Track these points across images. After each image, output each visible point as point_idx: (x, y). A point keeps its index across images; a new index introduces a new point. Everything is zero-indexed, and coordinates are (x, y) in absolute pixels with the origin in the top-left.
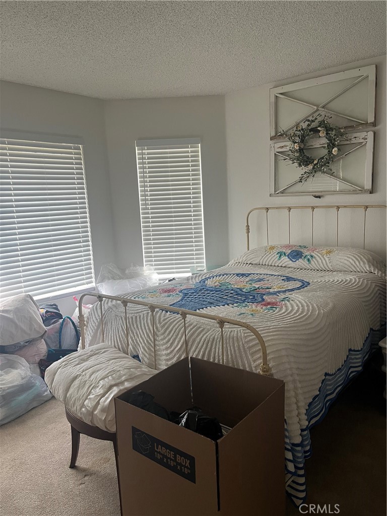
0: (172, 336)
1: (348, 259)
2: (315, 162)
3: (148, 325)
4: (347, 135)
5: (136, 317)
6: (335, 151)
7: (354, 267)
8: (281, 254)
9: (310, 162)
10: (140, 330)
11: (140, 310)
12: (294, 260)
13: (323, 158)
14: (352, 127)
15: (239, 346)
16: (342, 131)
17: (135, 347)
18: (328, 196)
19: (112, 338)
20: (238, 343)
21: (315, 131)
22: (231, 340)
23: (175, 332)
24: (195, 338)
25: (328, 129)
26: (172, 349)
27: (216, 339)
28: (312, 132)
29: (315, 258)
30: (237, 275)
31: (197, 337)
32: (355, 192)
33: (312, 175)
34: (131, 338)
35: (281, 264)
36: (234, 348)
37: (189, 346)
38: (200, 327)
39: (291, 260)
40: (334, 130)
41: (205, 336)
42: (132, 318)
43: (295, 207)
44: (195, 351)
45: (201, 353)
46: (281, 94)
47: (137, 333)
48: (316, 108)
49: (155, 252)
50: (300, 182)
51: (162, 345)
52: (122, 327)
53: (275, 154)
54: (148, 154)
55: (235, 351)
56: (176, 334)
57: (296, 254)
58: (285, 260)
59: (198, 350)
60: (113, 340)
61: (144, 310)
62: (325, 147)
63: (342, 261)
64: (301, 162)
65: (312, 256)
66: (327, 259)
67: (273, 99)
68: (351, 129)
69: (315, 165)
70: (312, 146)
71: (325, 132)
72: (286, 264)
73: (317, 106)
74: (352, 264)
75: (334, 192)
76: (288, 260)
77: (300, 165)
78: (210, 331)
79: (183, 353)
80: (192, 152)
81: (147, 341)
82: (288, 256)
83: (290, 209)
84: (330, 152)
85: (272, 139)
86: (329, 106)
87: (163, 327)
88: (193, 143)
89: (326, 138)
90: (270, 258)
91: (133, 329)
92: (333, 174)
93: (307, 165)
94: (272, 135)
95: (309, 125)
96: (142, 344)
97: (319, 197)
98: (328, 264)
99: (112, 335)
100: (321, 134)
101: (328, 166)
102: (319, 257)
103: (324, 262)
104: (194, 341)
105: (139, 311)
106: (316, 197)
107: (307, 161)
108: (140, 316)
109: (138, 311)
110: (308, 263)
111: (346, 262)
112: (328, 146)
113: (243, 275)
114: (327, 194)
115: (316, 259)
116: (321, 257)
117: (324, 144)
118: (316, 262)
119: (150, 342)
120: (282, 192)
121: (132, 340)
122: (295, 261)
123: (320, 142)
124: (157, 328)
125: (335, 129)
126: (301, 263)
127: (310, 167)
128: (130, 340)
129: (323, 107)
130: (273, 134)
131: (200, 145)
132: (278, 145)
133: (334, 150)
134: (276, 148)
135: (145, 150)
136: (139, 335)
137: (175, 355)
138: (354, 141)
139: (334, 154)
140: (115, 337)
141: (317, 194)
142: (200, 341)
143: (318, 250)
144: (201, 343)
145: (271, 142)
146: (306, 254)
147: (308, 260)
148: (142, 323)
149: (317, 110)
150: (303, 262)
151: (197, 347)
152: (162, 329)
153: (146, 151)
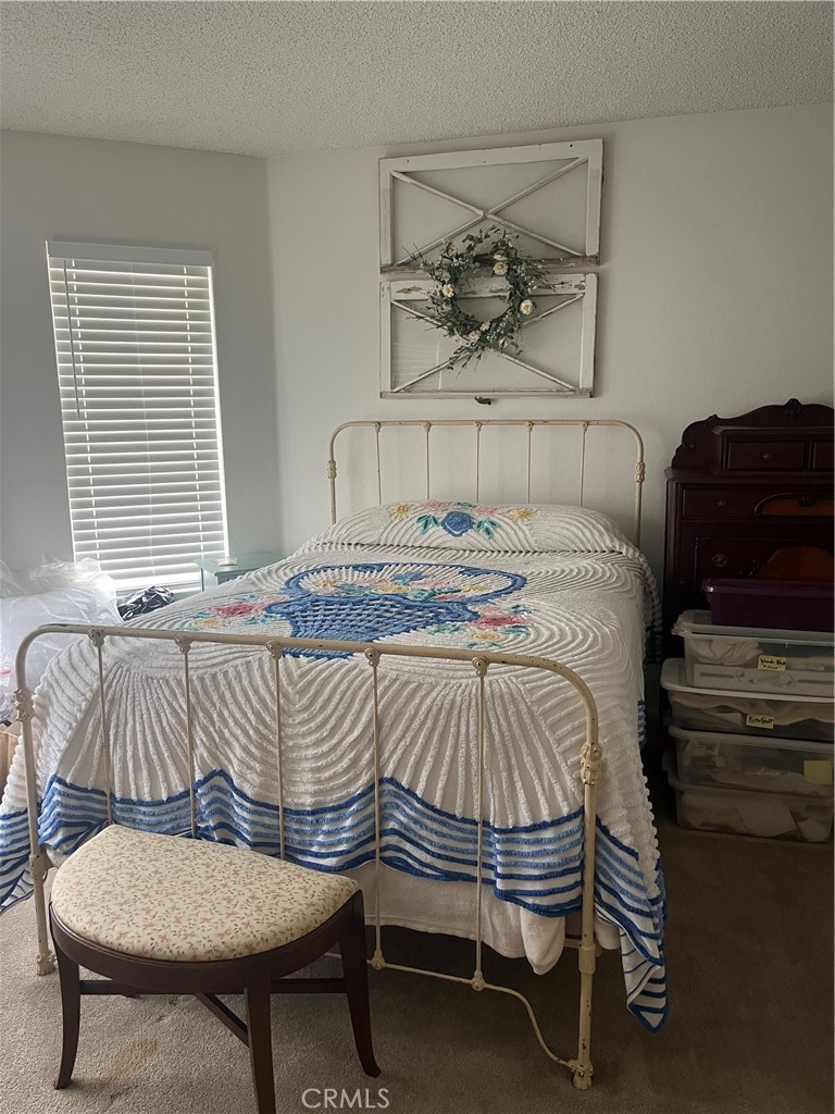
0: (333, 712)
1: (568, 526)
2: (484, 327)
3: (257, 692)
4: (548, 276)
5: (214, 676)
6: (527, 306)
7: (582, 542)
8: (426, 521)
9: (472, 327)
10: (233, 707)
11: (222, 659)
12: (457, 533)
13: (499, 320)
14: (557, 261)
15: (518, 713)
16: (540, 266)
17: (214, 750)
18: (505, 401)
19: (139, 736)
20: (516, 705)
21: (485, 261)
22: (497, 702)
23: (341, 699)
24: (401, 710)
25: (513, 261)
26: (335, 741)
27: (458, 704)
28: (478, 264)
29: (500, 526)
30: (355, 567)
31: (406, 703)
32: (560, 393)
33: (476, 354)
34: (205, 730)
35: (429, 541)
36: (507, 718)
37: (385, 729)
38: (408, 682)
39: (450, 532)
40: (524, 264)
41: (428, 701)
42: (201, 679)
43: (440, 423)
44: (403, 737)
45: (420, 740)
46: (403, 173)
47: (221, 715)
48: (481, 213)
49: (101, 526)
50: (449, 368)
51: (304, 735)
52: (170, 704)
53: (392, 304)
54: (80, 278)
55: (509, 724)
56: (344, 704)
57: (459, 521)
58: (438, 535)
59: (410, 734)
60: (140, 742)
61: (231, 656)
62: (505, 297)
63: (558, 530)
64: (455, 325)
65: (493, 524)
66: (525, 528)
67: (386, 184)
68: (555, 266)
69: (484, 333)
70: (474, 293)
71: (506, 267)
72: (440, 541)
73: (486, 211)
74: (577, 536)
75: (519, 393)
76: (445, 532)
77: (451, 332)
78: (439, 688)
79: (367, 747)
80: (190, 284)
81: (257, 731)
82: (443, 524)
83: (429, 425)
84: (515, 309)
85: (383, 270)
86: (509, 212)
87: (302, 692)
88: (195, 265)
89: (507, 279)
90: (404, 530)
91: (208, 705)
92: (518, 354)
93: (465, 333)
94: (384, 263)
95: (470, 248)
96: (238, 740)
97: (488, 402)
98: (530, 538)
99: (138, 728)
100: (497, 269)
101: (512, 338)
102: (508, 524)
103: (520, 533)
104: (399, 715)
105: (217, 660)
106: (481, 401)
107: (465, 325)
108: (226, 674)
109: (214, 661)
110: (487, 537)
111: (565, 532)
112: (511, 295)
113: (366, 567)
114: (506, 397)
115: (503, 530)
116: (512, 524)
117: (502, 290)
118: (504, 535)
119: (265, 732)
120: (407, 389)
121: (208, 734)
122: (458, 535)
123: (492, 287)
124: (286, 696)
125: (526, 261)
126: (472, 537)
127: (474, 337)
128: (200, 735)
129: (496, 214)
130: (387, 260)
131: (209, 268)
132: (398, 286)
133: (523, 305)
134: (394, 293)
135: (71, 267)
136: (230, 720)
137: (343, 755)
138: (560, 290)
139: (525, 312)
140: (148, 732)
141: (485, 396)
142: (417, 712)
143: (500, 511)
144: (421, 715)
145: (382, 278)
146: (480, 519)
147: (488, 531)
148: (238, 689)
149: (485, 218)
150: (476, 535)
151: (407, 728)
152: (300, 699)
153: (73, 272)
